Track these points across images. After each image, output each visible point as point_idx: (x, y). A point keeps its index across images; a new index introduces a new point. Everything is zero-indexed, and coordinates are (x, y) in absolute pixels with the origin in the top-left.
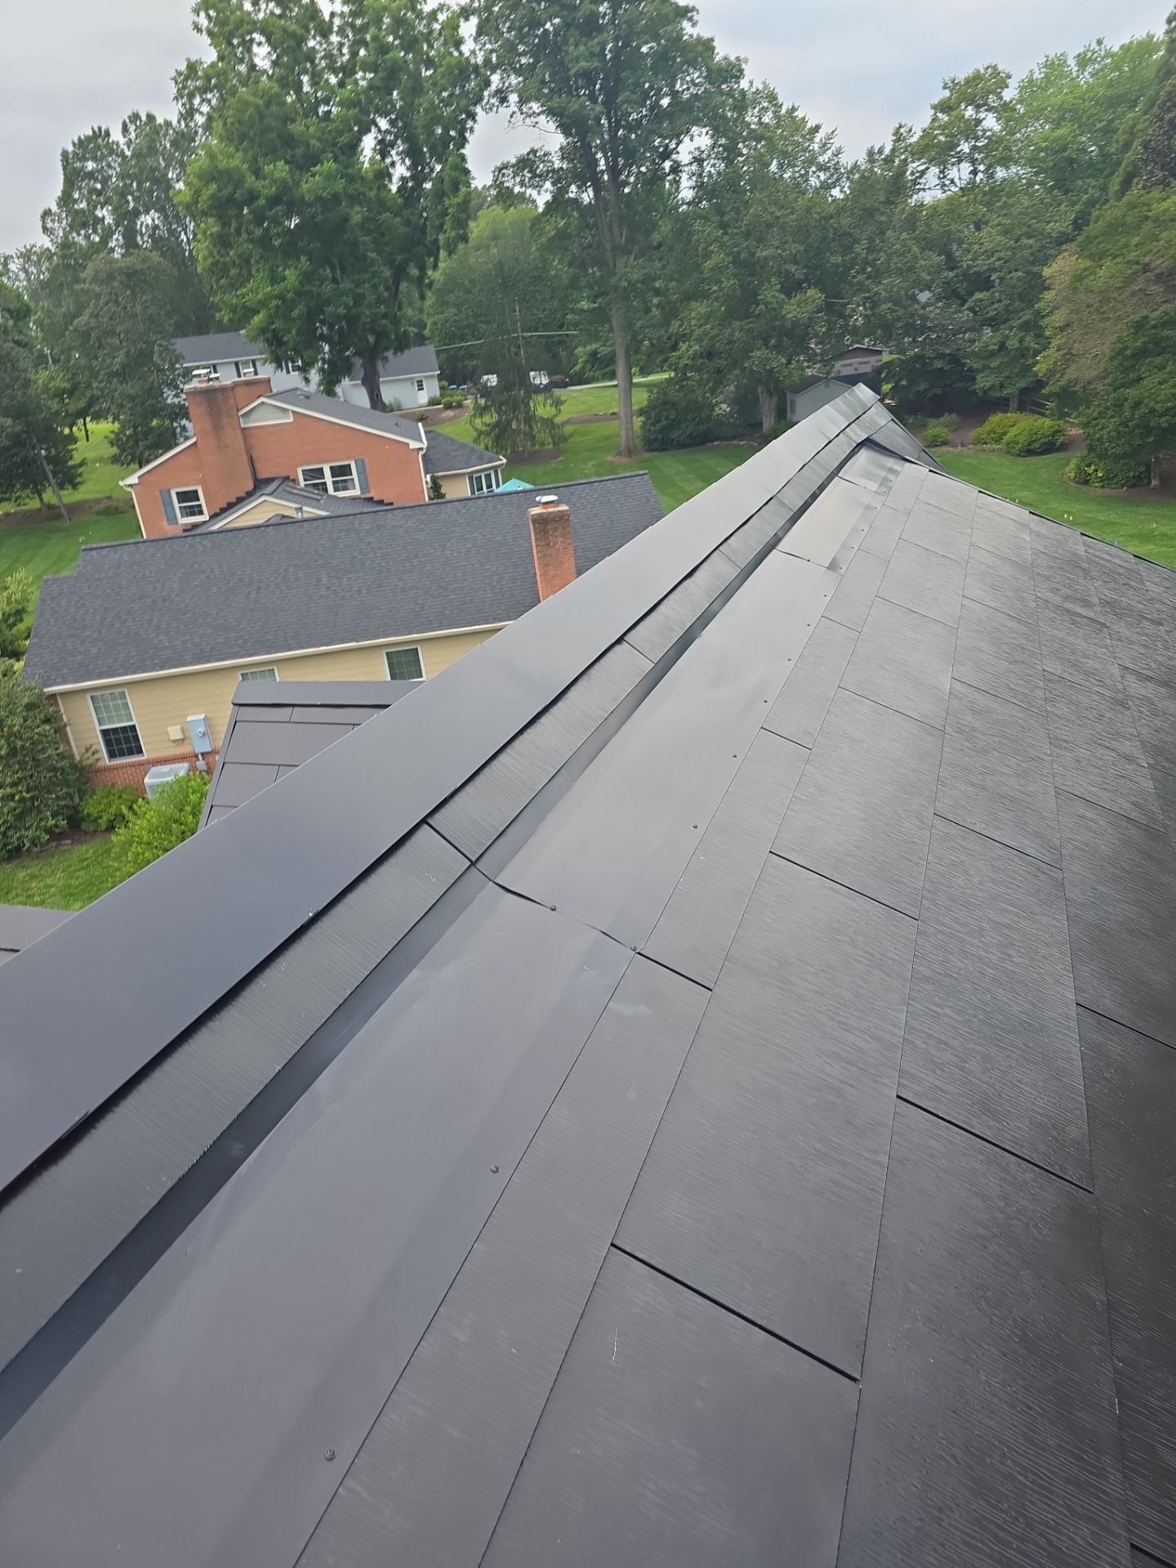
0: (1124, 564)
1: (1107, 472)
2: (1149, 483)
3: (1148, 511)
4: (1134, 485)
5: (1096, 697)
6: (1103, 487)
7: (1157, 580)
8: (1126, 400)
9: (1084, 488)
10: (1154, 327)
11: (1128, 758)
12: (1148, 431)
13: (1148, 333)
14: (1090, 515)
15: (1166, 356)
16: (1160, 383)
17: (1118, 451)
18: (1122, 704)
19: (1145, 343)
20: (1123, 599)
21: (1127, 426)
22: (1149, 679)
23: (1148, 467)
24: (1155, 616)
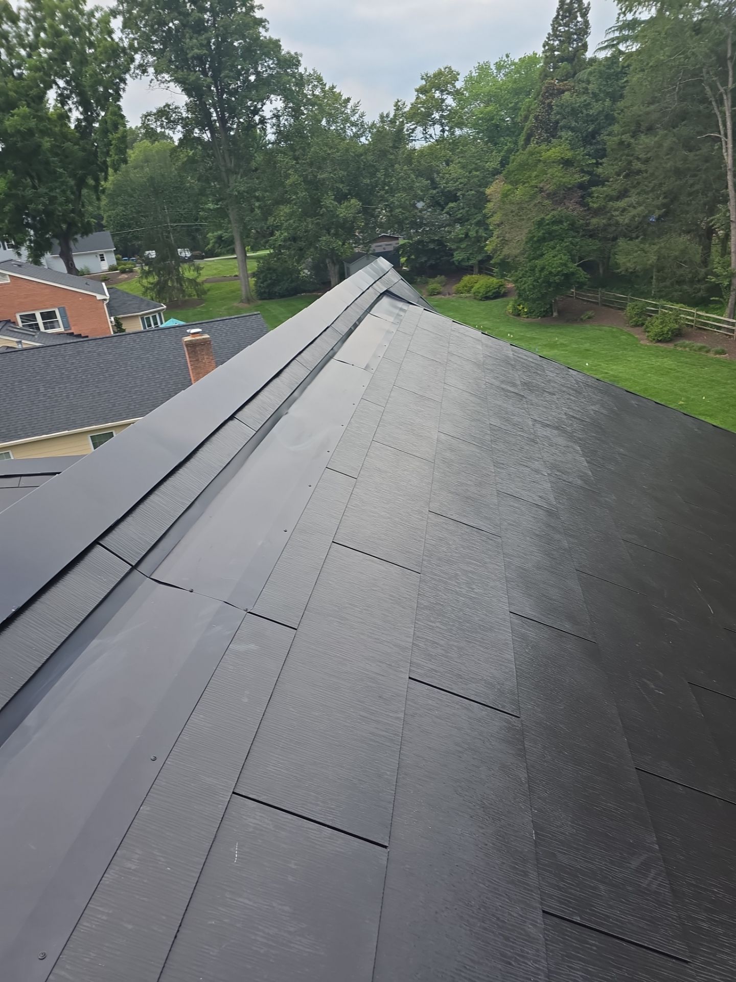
0: (534, 361)
1: (529, 309)
2: (552, 315)
3: (552, 331)
4: (544, 316)
5: (519, 438)
6: (528, 317)
7: (552, 369)
8: (536, 266)
9: (518, 318)
10: (548, 224)
11: (537, 471)
12: (549, 284)
13: (545, 228)
14: (522, 334)
15: (556, 241)
16: (553, 257)
17: (534, 296)
18: (533, 441)
19: (543, 233)
20: (534, 381)
21: (538, 282)
22: (548, 426)
23: (551, 305)
24: (551, 390)
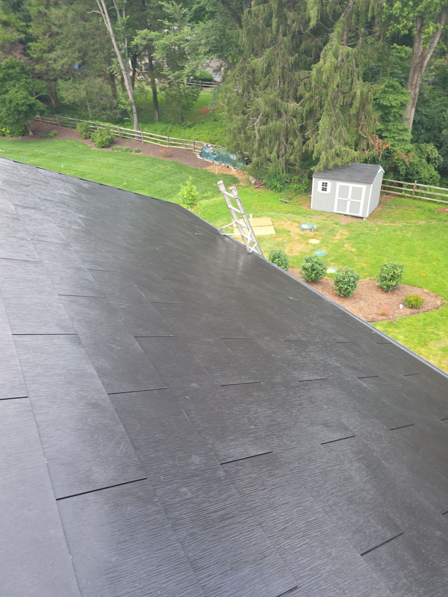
0: (10, 165)
2: (29, 134)
12: (19, 112)
15: (15, 81)
16: (16, 92)
23: (26, 127)
